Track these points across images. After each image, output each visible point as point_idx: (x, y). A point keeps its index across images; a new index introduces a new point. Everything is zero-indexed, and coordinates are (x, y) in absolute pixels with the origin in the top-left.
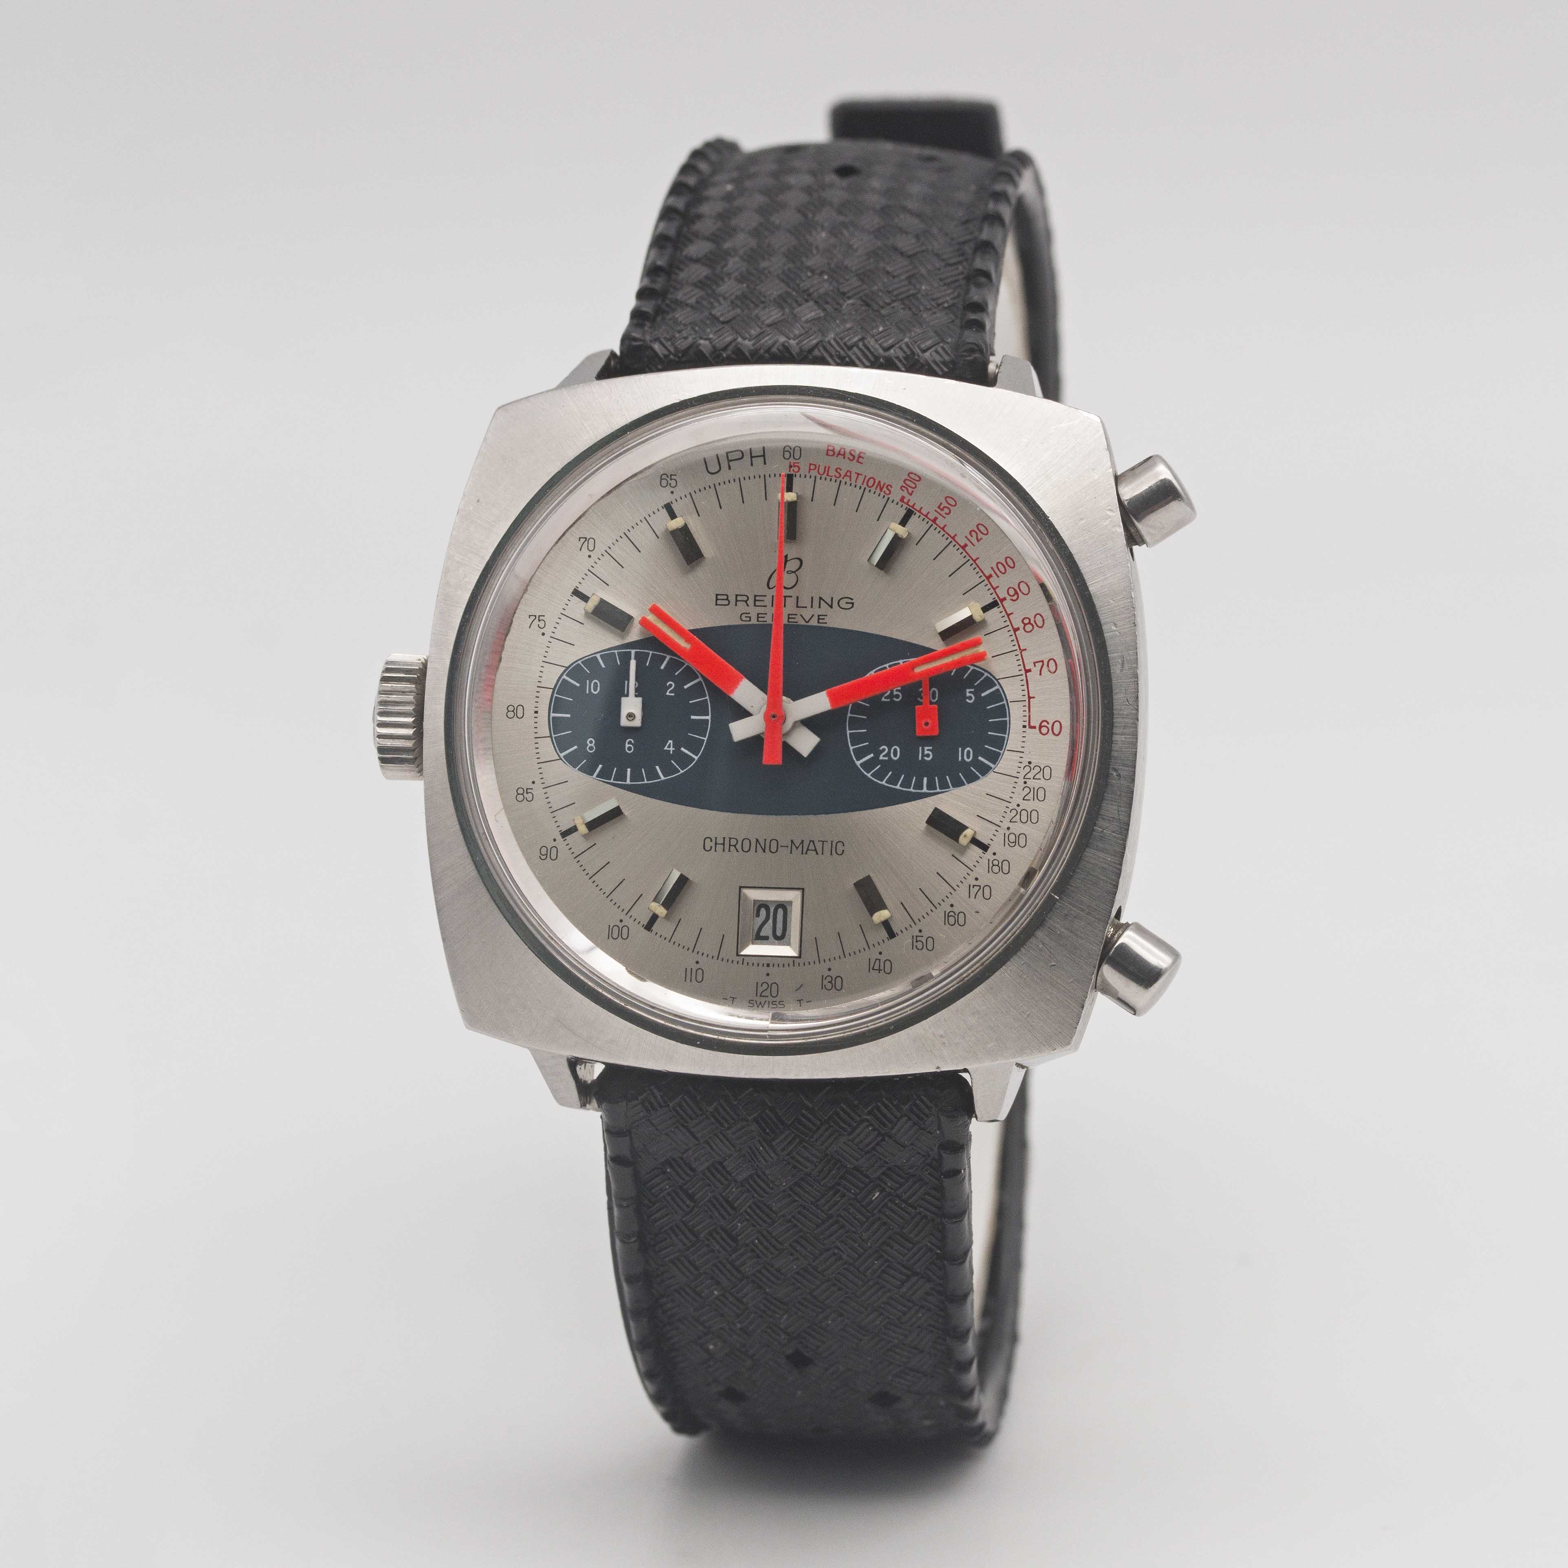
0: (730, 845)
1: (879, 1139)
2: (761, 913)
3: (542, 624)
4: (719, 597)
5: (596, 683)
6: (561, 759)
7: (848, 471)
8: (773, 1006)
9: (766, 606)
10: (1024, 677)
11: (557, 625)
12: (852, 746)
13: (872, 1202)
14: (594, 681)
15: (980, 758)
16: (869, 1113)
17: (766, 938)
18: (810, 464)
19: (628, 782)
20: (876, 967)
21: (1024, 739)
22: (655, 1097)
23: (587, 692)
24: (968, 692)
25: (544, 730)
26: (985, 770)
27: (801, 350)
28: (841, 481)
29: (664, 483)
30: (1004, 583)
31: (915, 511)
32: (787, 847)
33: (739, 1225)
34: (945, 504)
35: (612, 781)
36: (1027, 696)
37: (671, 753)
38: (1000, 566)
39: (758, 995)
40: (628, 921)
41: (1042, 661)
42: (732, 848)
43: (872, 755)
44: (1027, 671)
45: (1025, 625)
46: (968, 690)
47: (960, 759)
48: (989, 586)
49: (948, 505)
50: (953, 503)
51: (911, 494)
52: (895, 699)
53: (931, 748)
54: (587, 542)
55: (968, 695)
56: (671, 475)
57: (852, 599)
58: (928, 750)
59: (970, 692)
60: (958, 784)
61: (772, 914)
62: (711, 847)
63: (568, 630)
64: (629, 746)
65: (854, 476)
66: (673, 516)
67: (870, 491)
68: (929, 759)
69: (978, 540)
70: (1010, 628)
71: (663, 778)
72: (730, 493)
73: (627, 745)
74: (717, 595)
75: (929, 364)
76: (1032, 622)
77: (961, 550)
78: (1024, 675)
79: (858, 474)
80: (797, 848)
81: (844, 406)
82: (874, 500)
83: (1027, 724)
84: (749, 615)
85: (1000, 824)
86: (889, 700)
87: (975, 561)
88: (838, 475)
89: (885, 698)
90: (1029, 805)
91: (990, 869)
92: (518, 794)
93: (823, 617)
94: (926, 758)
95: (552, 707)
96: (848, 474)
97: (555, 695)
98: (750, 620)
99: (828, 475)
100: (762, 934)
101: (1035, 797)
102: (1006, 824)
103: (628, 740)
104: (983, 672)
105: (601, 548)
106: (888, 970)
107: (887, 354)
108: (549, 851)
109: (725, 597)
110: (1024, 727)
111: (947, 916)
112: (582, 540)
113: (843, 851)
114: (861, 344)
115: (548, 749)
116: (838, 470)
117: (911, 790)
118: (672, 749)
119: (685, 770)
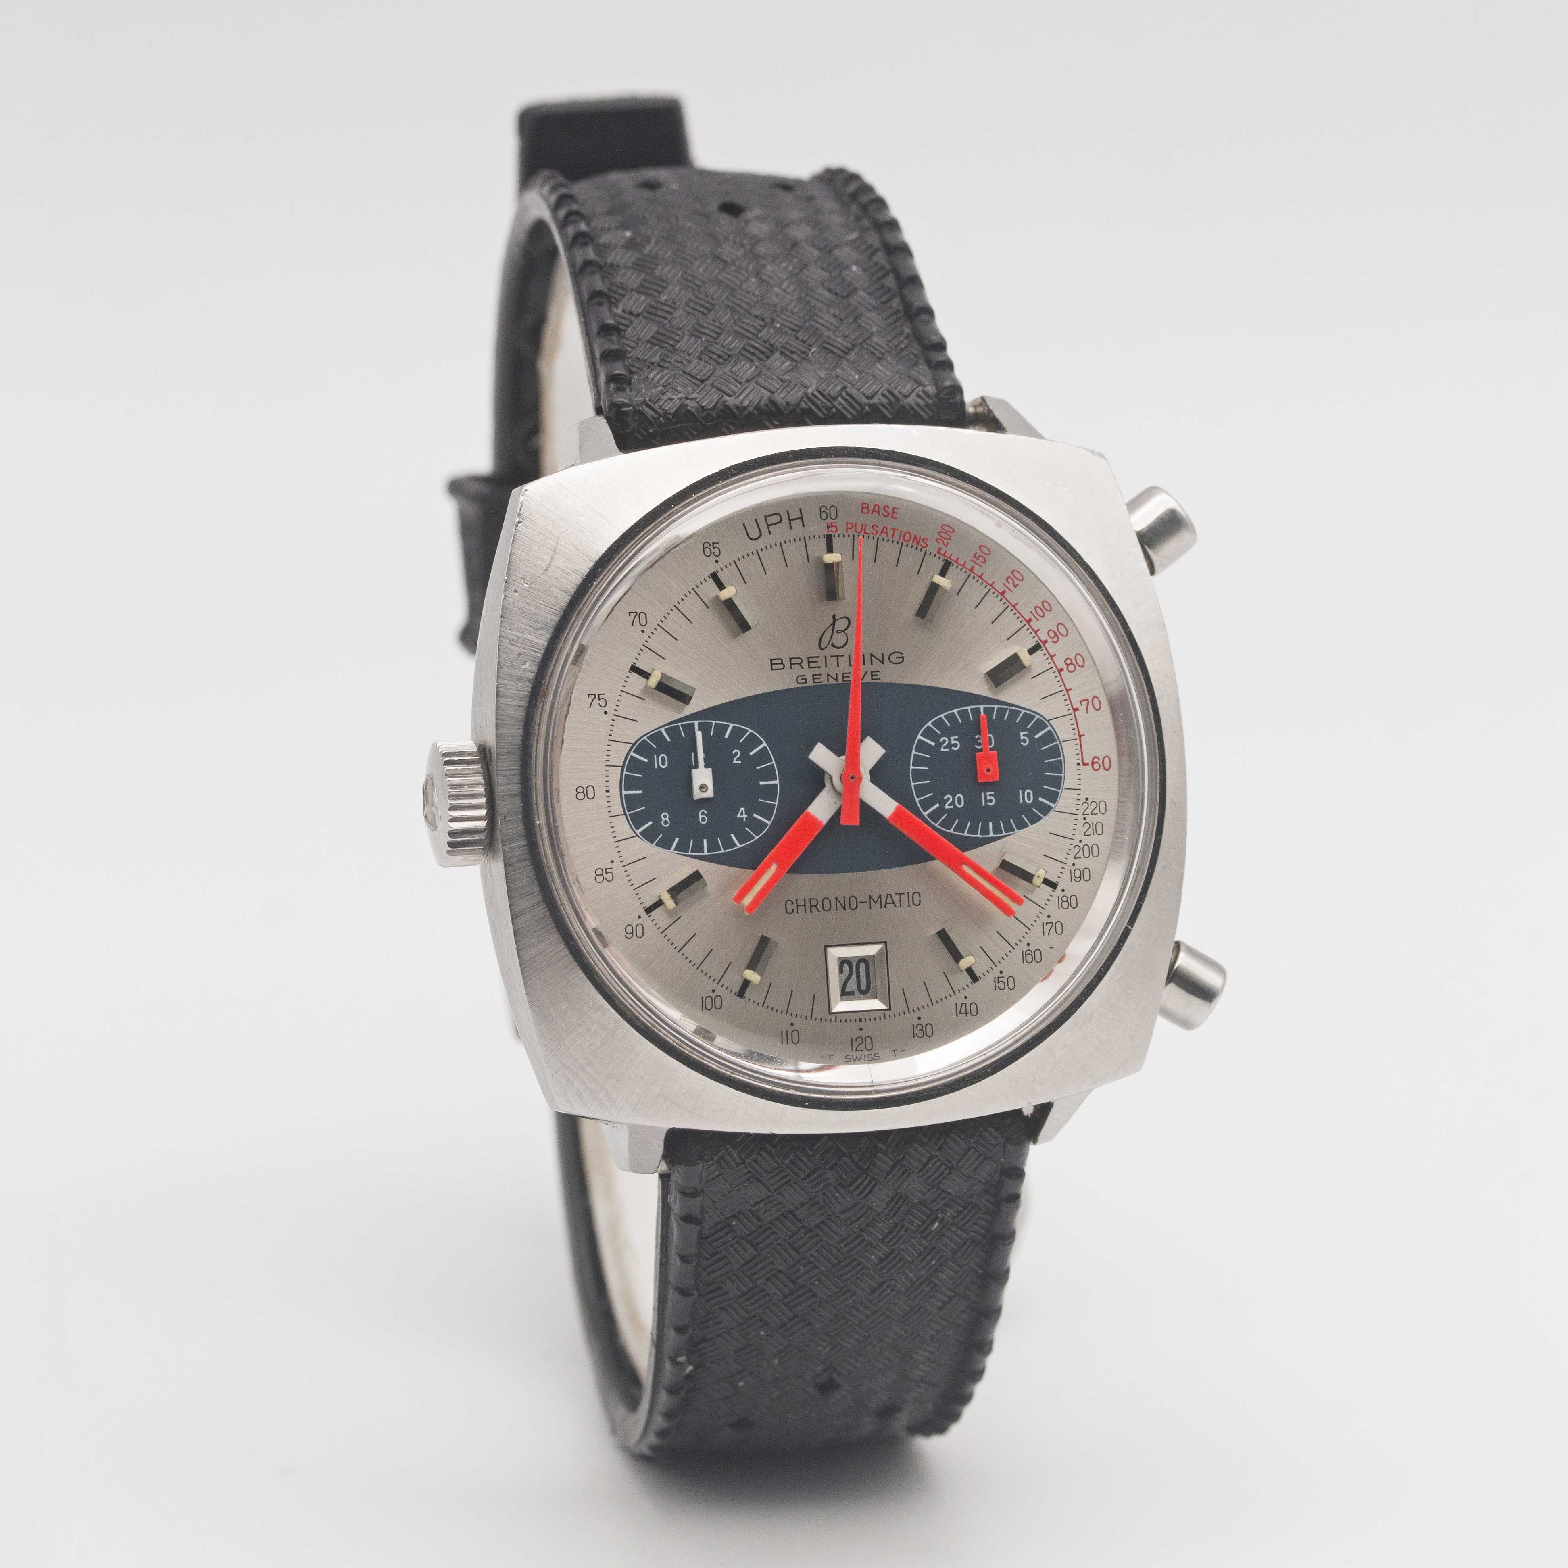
0: (811, 906)
1: (947, 1172)
2: (844, 969)
3: (603, 703)
4: (774, 662)
5: (663, 757)
6: (637, 836)
7: (884, 527)
8: (870, 1059)
9: (820, 667)
10: (1072, 716)
11: (618, 703)
12: (918, 798)
13: (931, 1232)
14: (661, 756)
15: (1040, 799)
16: (940, 1149)
17: (852, 993)
18: (847, 523)
19: (706, 853)
20: (963, 1011)
21: (1079, 777)
22: (731, 1156)
23: (656, 767)
24: (1022, 735)
25: (618, 809)
26: (1046, 810)
27: (788, 403)
29: (707, 552)
30: (1044, 626)
31: (953, 562)
32: (866, 902)
33: (802, 1268)
34: (979, 553)
35: (690, 853)
36: (1077, 734)
37: (744, 820)
39: (854, 1049)
40: (719, 991)
41: (1087, 700)
42: (814, 909)
43: (938, 805)
44: (1075, 710)
45: (1068, 665)
46: (1022, 734)
47: (1021, 802)
48: (1030, 630)
49: (983, 555)
50: (987, 551)
51: (946, 546)
52: (953, 748)
53: (993, 793)
54: (637, 616)
55: (1022, 738)
56: (713, 544)
57: (902, 654)
58: (990, 795)
59: (1024, 735)
60: (1022, 825)
61: (854, 969)
62: (793, 910)
63: (629, 706)
64: (702, 817)
65: (890, 532)
66: (721, 587)
67: (907, 545)
68: (991, 804)
69: (1015, 586)
70: (1054, 669)
71: (739, 846)
72: (772, 558)
73: (701, 817)
74: (771, 660)
75: (913, 408)
76: (1074, 662)
77: (1000, 597)
78: (1073, 714)
79: (894, 530)
80: (876, 903)
81: (879, 465)
82: (911, 556)
83: (1080, 761)
84: (804, 677)
85: (1065, 861)
86: (948, 750)
87: (1014, 606)
88: (874, 532)
89: (945, 748)
90: (1089, 840)
91: (1060, 905)
92: (597, 875)
93: (876, 673)
94: (989, 803)
95: (623, 785)
96: (885, 530)
97: (625, 773)
98: (806, 683)
99: (865, 533)
100: (848, 989)
101: (1095, 832)
102: (1071, 860)
103: (701, 812)
104: (1034, 714)
105: (653, 622)
106: (974, 1013)
107: (872, 402)
108: (635, 929)
109: (780, 661)
110: (1078, 764)
111: (1025, 954)
112: (633, 615)
113: (920, 901)
114: (844, 394)
115: (623, 827)
116: (875, 527)
117: (979, 835)
118: (744, 816)
119: (760, 835)
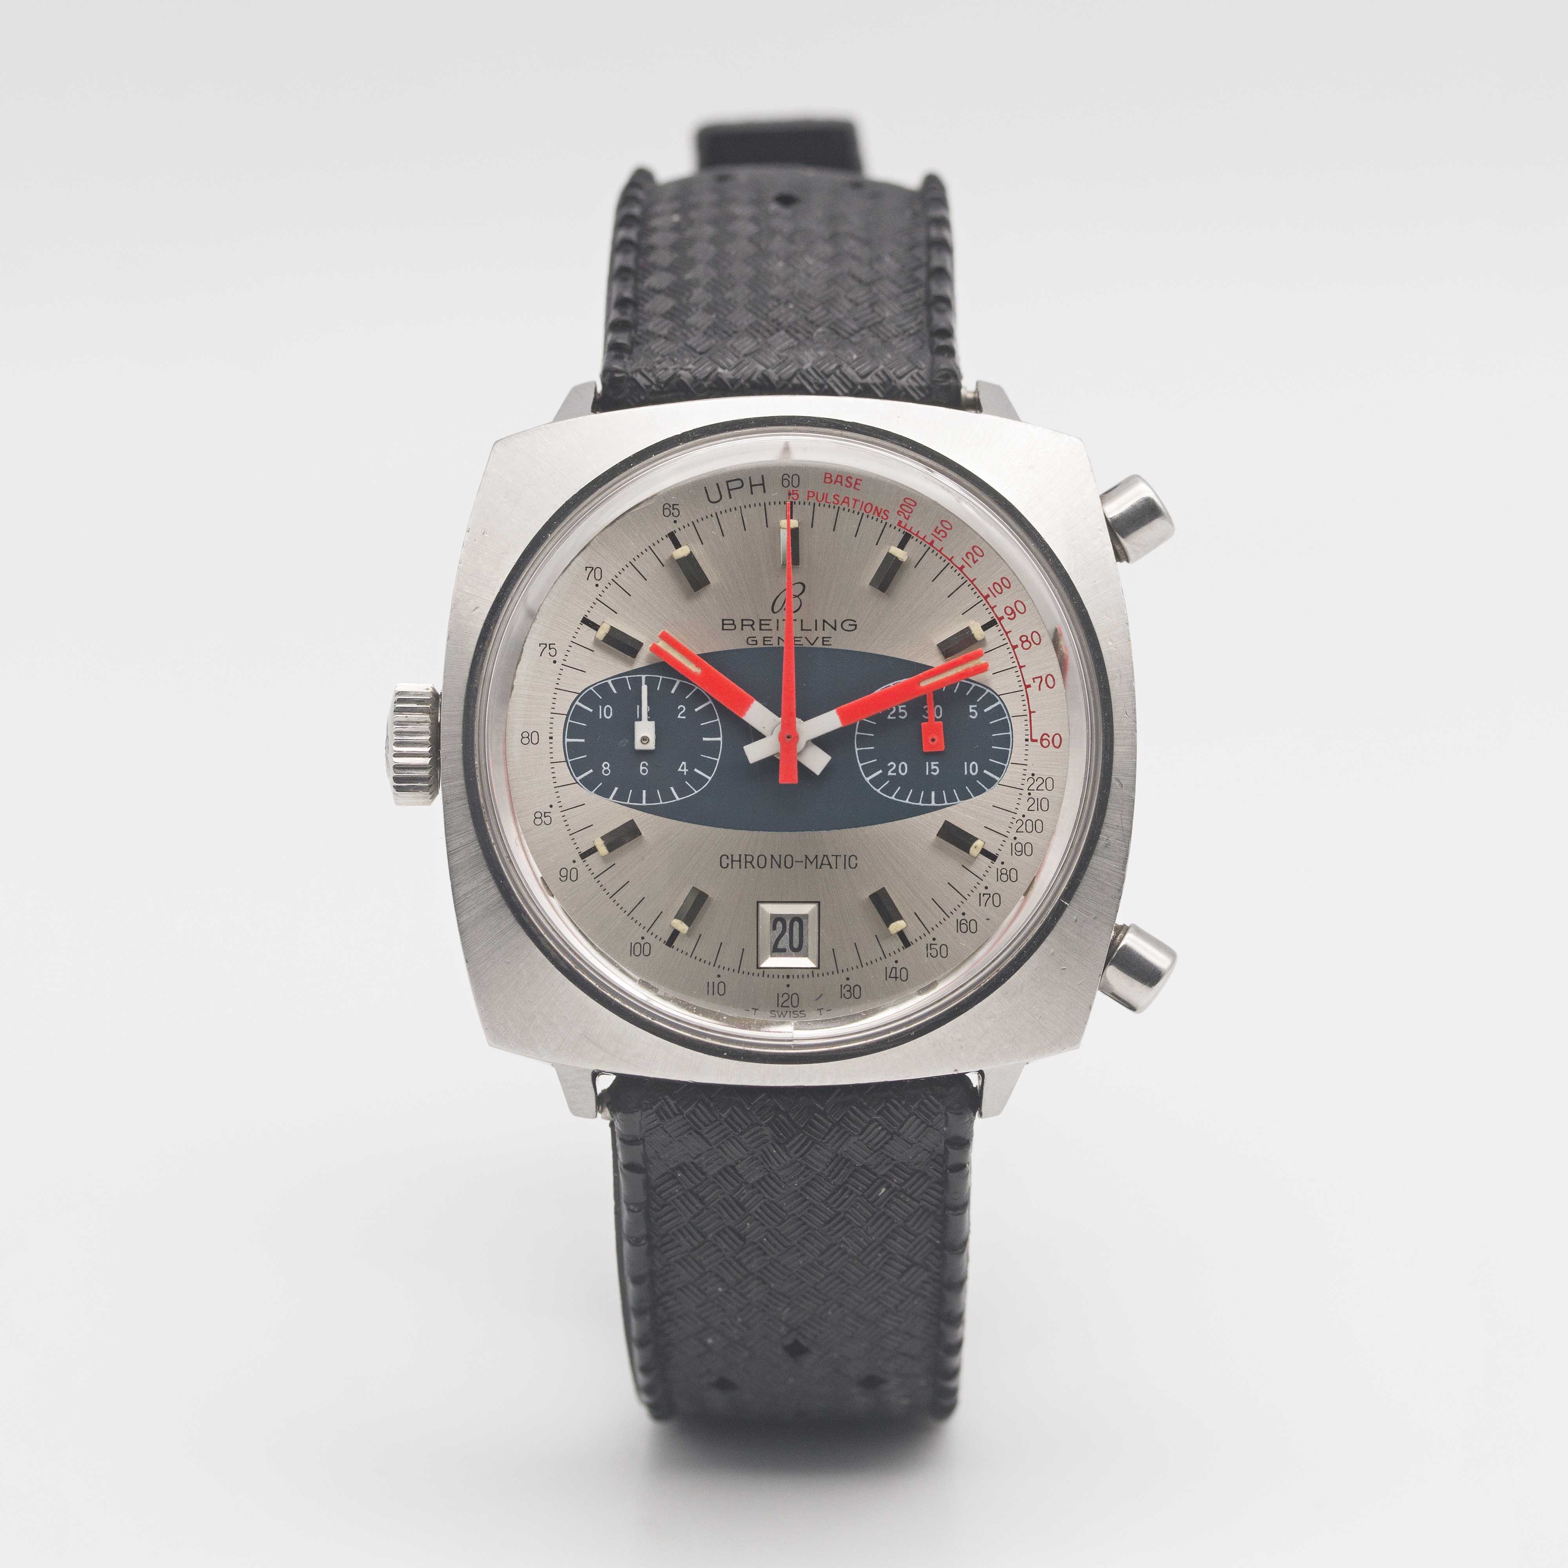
0: (746, 862)
1: (888, 1137)
2: (777, 926)
3: (553, 652)
4: (725, 622)
5: (608, 709)
6: (577, 783)
7: (845, 497)
8: (795, 1016)
9: (771, 630)
10: (1024, 693)
11: (567, 653)
12: (861, 763)
13: (878, 1198)
14: (606, 707)
15: (985, 771)
16: (879, 1113)
17: (784, 950)
18: (809, 492)
19: (644, 803)
20: (893, 975)
21: (1027, 752)
22: (669, 1106)
23: (600, 717)
24: (971, 708)
25: (560, 755)
26: (991, 783)
27: (780, 378)
28: (839, 507)
29: (667, 512)
30: (1001, 603)
31: (913, 535)
32: (802, 862)
33: (748, 1224)
34: (941, 528)
35: (628, 803)
36: (1028, 711)
37: (685, 774)
38: (997, 587)
39: (780, 1005)
40: (649, 938)
41: (1041, 677)
42: (748, 865)
43: (881, 771)
44: (1027, 687)
45: (1023, 642)
46: (971, 707)
47: (966, 773)
48: (987, 606)
49: (944, 529)
50: (948, 526)
51: (907, 519)
52: (900, 717)
53: (937, 763)
54: (593, 571)
55: (971, 711)
56: (673, 505)
57: (855, 621)
58: (934, 765)
59: (973, 708)
60: (965, 797)
61: (788, 927)
62: (728, 864)
63: (579, 657)
64: (643, 768)
65: (852, 502)
66: (677, 545)
67: (868, 516)
68: (935, 774)
69: (975, 562)
70: (1009, 645)
71: (678, 799)
72: (730, 521)
73: (642, 768)
74: (723, 620)
75: (905, 390)
76: (1030, 639)
77: (958, 572)
78: (1024, 690)
79: (856, 501)
80: (811, 863)
81: (841, 436)
82: (871, 526)
83: (1029, 737)
84: (755, 639)
85: (1007, 834)
86: (895, 718)
87: (972, 582)
88: (836, 502)
89: (891, 716)
90: (1033, 816)
91: (999, 877)
92: (536, 818)
93: (827, 639)
94: (932, 773)
95: (566, 733)
96: (846, 500)
97: (569, 721)
98: (756, 644)
99: (826, 502)
100: (780, 946)
101: (1039, 807)
102: (1013, 834)
103: (642, 763)
104: (985, 688)
105: (608, 576)
106: (904, 978)
107: (864, 381)
108: (569, 873)
109: (731, 622)
110: (1027, 740)
111: (959, 924)
112: (589, 570)
113: (856, 864)
114: (838, 372)
115: (564, 773)
116: (836, 497)
117: (920, 804)
118: (685, 770)
119: (700, 790)
